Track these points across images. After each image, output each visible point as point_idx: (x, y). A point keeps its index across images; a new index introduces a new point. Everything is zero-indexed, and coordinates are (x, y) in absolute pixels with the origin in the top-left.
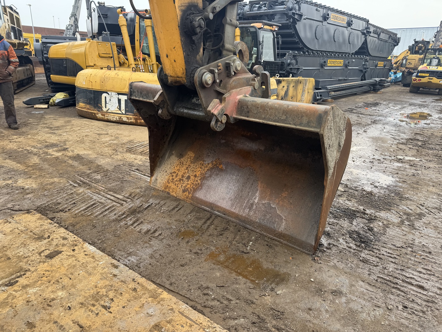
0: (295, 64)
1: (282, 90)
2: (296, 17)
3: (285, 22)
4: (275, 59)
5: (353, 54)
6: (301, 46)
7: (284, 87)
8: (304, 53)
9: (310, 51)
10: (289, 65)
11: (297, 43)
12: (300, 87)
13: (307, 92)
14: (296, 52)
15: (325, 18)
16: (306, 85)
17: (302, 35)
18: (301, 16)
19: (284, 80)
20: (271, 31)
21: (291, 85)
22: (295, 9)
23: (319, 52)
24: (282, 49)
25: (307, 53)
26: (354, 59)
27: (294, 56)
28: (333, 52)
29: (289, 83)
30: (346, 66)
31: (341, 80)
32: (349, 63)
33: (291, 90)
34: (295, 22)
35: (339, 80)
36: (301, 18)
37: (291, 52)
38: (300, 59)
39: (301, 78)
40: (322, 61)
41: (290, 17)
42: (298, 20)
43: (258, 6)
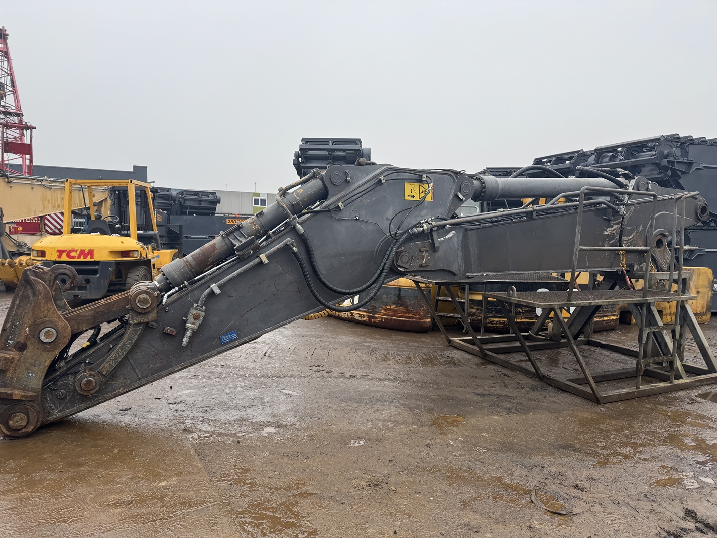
2: (678, 167)
3: (657, 176)
22: (675, 156)
34: (677, 175)
36: (689, 169)
38: (694, 235)
41: (666, 168)
42: (683, 173)
43: (610, 154)
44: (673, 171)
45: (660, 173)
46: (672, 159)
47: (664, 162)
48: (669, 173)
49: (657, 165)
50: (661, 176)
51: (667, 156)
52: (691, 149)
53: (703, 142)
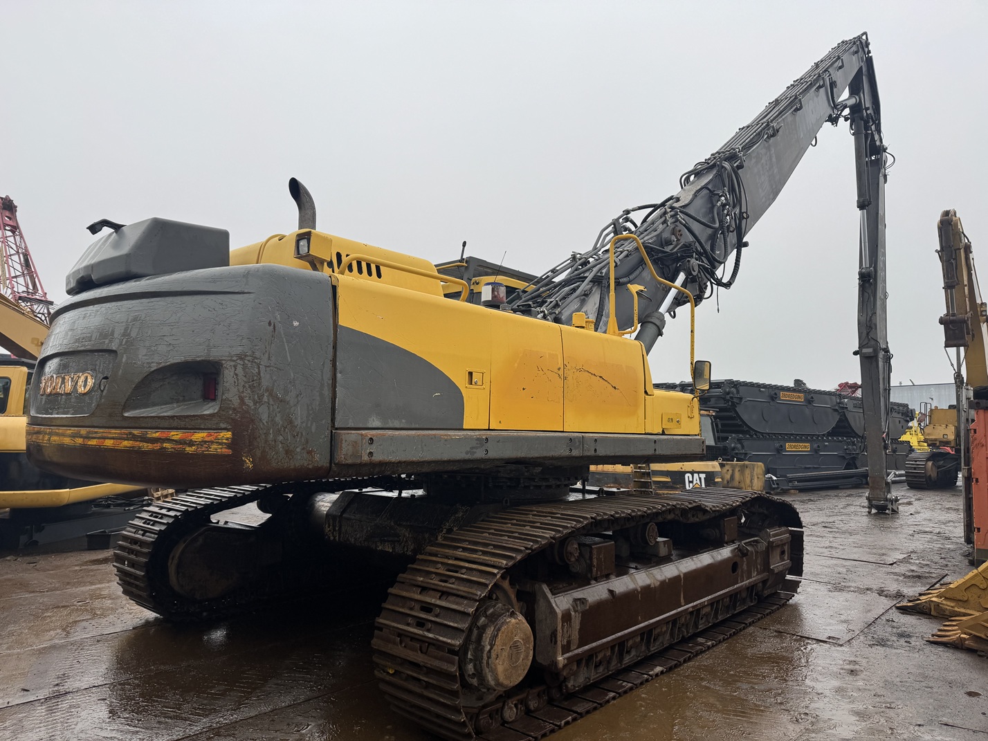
0: (740, 448)
1: (727, 473)
2: (735, 400)
3: (723, 405)
4: (716, 444)
5: (824, 435)
6: (745, 428)
7: (728, 470)
8: (751, 436)
9: (758, 434)
10: (734, 449)
11: (740, 426)
12: (747, 472)
13: (756, 477)
14: (741, 436)
15: (774, 397)
16: (754, 470)
17: (745, 417)
18: (741, 399)
19: (727, 464)
20: (708, 415)
21: (737, 470)
22: (733, 393)
23: (771, 435)
24: (722, 431)
25: (754, 436)
26: (827, 442)
27: (738, 440)
28: (792, 434)
29: (733, 468)
30: (816, 451)
31: (810, 468)
32: (818, 446)
33: (737, 475)
34: (734, 405)
35: (806, 468)
36: (741, 401)
37: (734, 435)
38: (746, 443)
39: (747, 463)
40: (777, 445)
41: (728, 401)
42: (737, 403)
43: (690, 388)
44: (733, 402)
45: (725, 403)
46: (732, 395)
47: (728, 397)
48: (730, 403)
49: (724, 399)
50: (726, 405)
51: (728, 393)
52: (741, 389)
53: (745, 384)
